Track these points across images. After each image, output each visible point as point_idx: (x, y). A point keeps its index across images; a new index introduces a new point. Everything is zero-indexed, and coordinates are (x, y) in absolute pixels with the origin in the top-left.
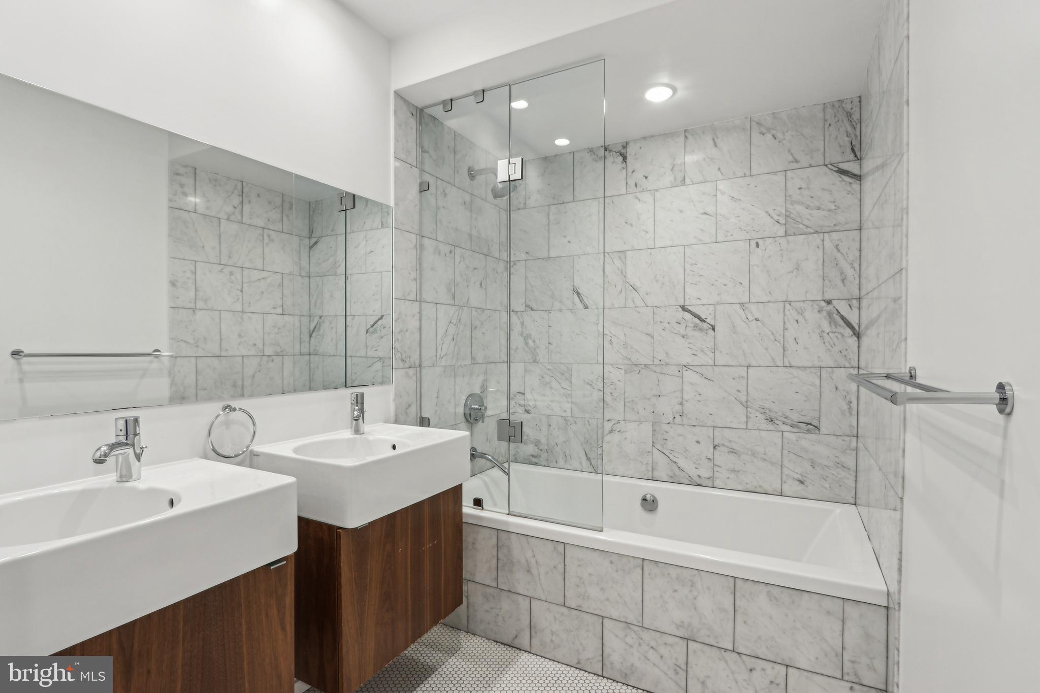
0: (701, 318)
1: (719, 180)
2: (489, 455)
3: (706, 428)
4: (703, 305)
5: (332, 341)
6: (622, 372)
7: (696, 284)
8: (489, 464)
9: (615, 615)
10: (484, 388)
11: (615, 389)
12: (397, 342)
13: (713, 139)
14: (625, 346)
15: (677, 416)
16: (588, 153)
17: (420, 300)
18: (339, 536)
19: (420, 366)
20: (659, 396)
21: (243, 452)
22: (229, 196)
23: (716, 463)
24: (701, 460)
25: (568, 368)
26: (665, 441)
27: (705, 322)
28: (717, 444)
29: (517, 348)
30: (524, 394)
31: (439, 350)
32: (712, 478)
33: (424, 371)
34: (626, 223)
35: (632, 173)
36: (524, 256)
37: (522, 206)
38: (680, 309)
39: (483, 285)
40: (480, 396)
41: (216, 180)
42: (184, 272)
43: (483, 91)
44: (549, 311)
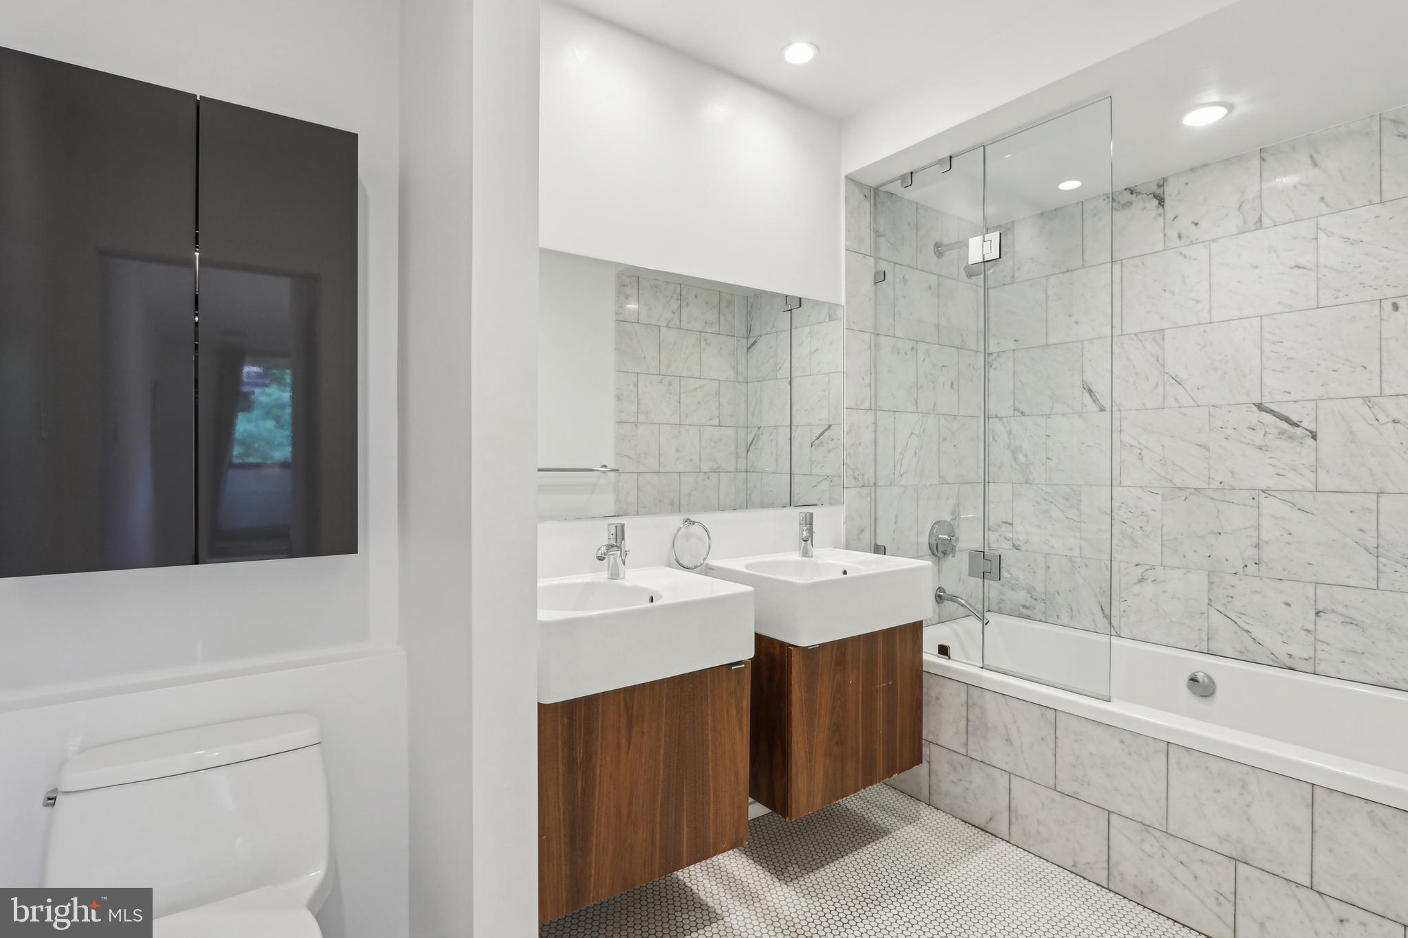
0: (1291, 420)
1: (1322, 215)
2: (962, 599)
3: (1302, 585)
4: (1295, 402)
5: (772, 456)
6: (1159, 498)
7: (1282, 372)
8: (962, 611)
9: (1127, 811)
10: (955, 514)
11: (1148, 522)
12: (848, 457)
13: (1311, 157)
14: (1163, 462)
15: (1251, 564)
16: (1104, 200)
17: (874, 409)
18: (790, 654)
19: (875, 484)
20: (1220, 534)
21: (701, 564)
22: (668, 302)
23: (1320, 637)
24: (1292, 630)
25: (1075, 491)
26: (1230, 599)
27: (1298, 426)
28: (1322, 609)
29: (1002, 465)
30: (1012, 524)
31: (898, 466)
32: (1313, 659)
33: (879, 491)
34: (1165, 290)
35: (1174, 220)
36: (1011, 345)
37: (1008, 280)
38: (1254, 408)
39: (955, 386)
40: (951, 525)
41: (656, 287)
42: (628, 385)
43: (951, 157)
44: (1048, 416)
